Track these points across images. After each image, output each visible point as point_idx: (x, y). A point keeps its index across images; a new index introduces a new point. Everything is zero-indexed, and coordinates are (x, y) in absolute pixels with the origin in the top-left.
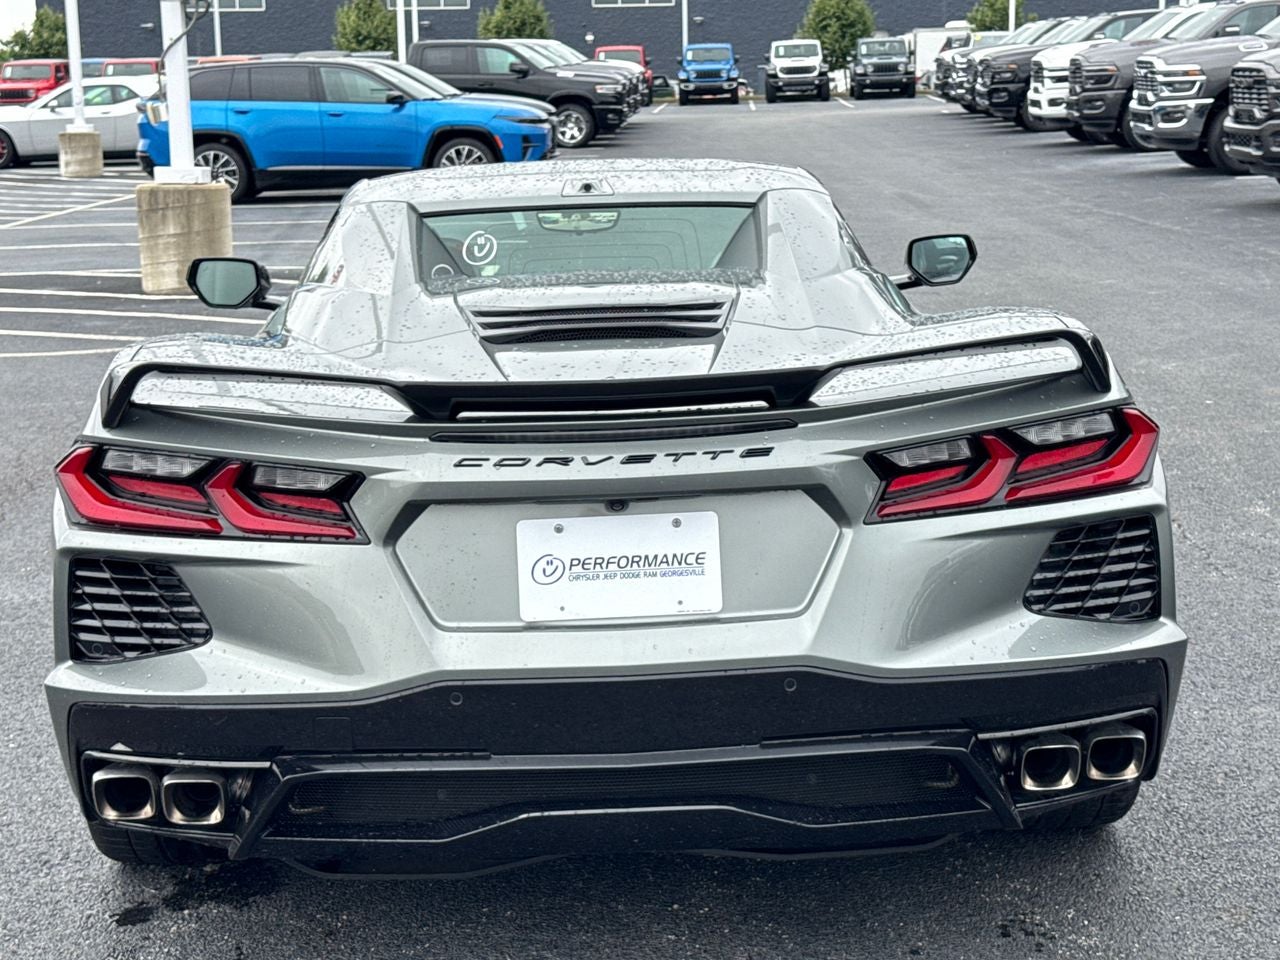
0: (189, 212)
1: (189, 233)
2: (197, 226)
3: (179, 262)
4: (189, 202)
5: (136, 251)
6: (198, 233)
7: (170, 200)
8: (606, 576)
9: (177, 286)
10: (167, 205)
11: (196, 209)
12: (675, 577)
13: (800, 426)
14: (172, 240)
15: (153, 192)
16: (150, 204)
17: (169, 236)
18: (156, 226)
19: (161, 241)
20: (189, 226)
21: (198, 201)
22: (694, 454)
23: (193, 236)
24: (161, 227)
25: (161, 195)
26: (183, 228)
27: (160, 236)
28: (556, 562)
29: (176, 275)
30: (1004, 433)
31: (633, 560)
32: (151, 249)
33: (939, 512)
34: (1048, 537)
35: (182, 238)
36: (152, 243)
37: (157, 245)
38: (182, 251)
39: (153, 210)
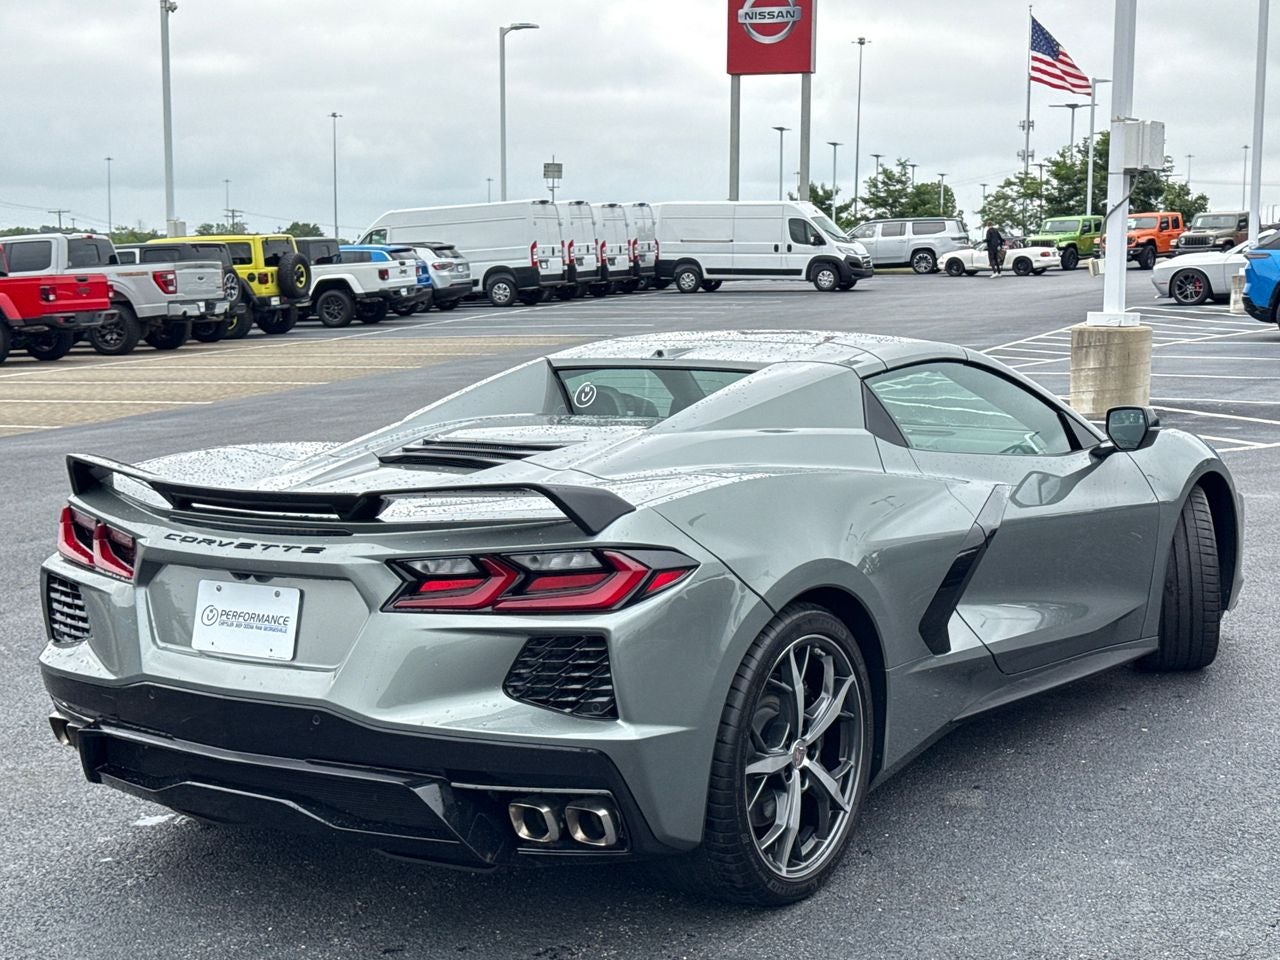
0: (1107, 350)
1: (1105, 368)
2: (1113, 362)
3: (1094, 391)
4: (1108, 341)
5: (1066, 380)
6: (1113, 368)
7: (1092, 340)
8: (237, 625)
9: (1092, 412)
10: (1090, 343)
11: (1114, 348)
12: (271, 632)
13: (354, 535)
14: (1090, 373)
15: (1081, 333)
16: (1078, 343)
17: (1089, 369)
18: (1081, 360)
19: (1083, 373)
20: (1107, 364)
21: (1116, 341)
22: (277, 546)
23: (1110, 370)
24: (1084, 362)
25: (1086, 334)
26: (1100, 364)
27: (1082, 369)
28: (215, 611)
29: (1091, 403)
30: (495, 556)
31: (252, 617)
32: (1077, 379)
33: (438, 610)
34: (522, 641)
35: (1099, 372)
36: (1077, 374)
37: (1080, 376)
38: (1098, 383)
39: (1079, 348)
